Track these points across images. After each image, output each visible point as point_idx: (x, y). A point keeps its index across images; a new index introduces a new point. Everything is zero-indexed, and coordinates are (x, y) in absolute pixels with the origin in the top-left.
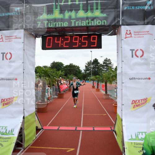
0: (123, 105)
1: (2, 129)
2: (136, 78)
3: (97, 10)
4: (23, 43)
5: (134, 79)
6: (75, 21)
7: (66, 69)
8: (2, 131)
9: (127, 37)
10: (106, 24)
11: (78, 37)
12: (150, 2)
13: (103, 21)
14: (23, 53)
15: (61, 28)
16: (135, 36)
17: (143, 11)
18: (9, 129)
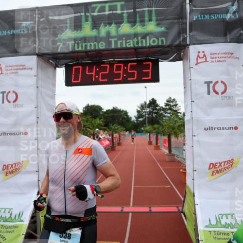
0: (195, 171)
1: (4, 212)
2: (215, 128)
3: (150, 22)
4: (35, 76)
5: (212, 130)
6: (116, 39)
7: (106, 115)
8: (4, 216)
9: (199, 62)
10: (164, 44)
11: (122, 65)
12: (235, 8)
13: (160, 39)
14: (35, 92)
15: (95, 51)
16: (212, 60)
17: (224, 21)
18: (15, 212)
